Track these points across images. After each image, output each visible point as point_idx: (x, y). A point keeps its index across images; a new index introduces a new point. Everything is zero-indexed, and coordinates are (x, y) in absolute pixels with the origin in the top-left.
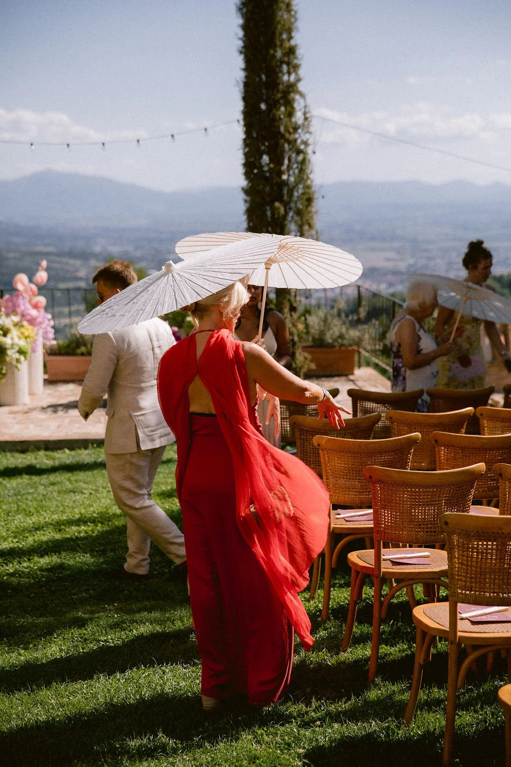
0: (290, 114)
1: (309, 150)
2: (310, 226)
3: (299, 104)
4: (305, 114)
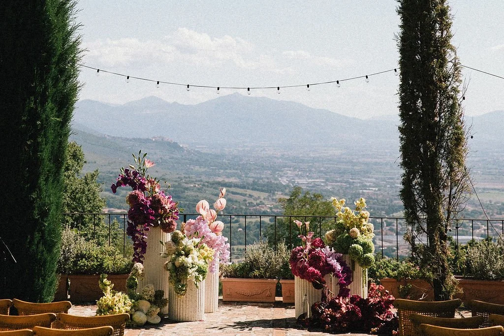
0: (442, 65)
1: (459, 96)
2: (460, 164)
3: (450, 56)
4: (455, 65)
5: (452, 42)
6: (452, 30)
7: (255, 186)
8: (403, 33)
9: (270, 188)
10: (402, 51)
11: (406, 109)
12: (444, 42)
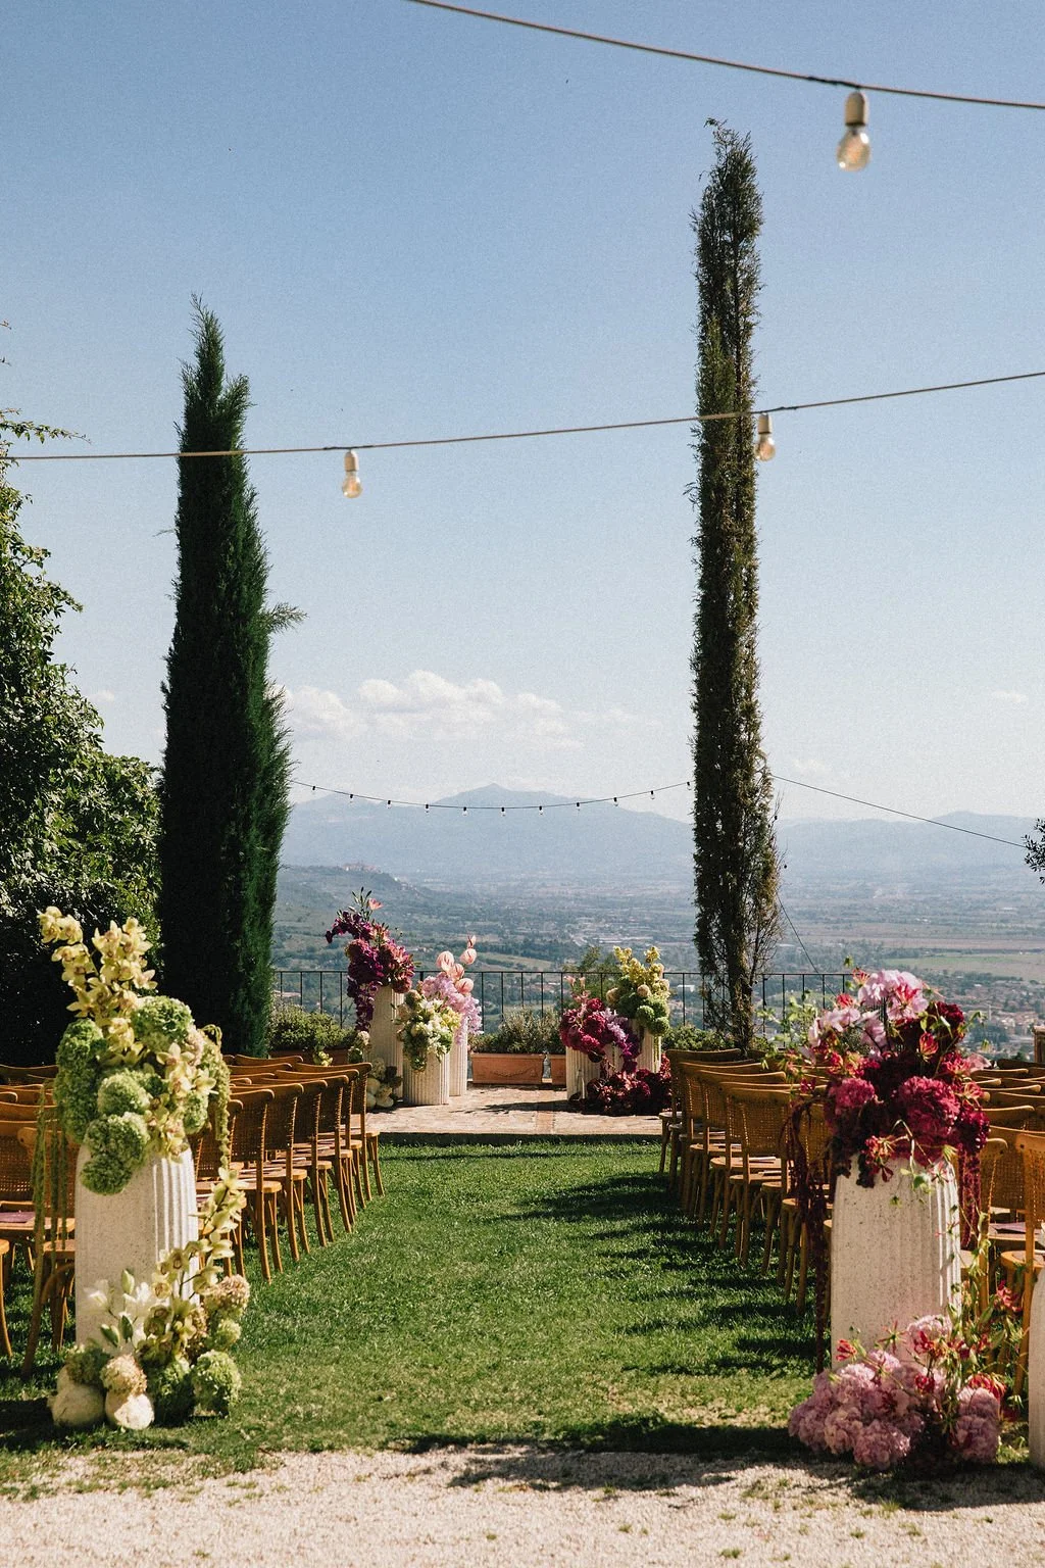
0: (747, 777)
1: (770, 815)
2: (769, 901)
3: (758, 764)
4: (764, 776)
5: (762, 747)
6: (762, 731)
7: (529, 949)
8: (699, 736)
9: (552, 951)
10: (698, 759)
11: (703, 833)
12: (751, 747)
